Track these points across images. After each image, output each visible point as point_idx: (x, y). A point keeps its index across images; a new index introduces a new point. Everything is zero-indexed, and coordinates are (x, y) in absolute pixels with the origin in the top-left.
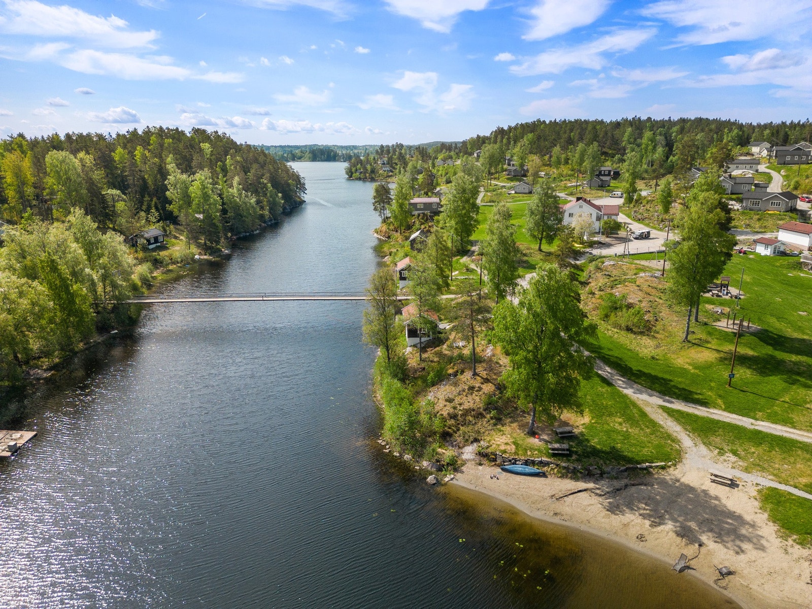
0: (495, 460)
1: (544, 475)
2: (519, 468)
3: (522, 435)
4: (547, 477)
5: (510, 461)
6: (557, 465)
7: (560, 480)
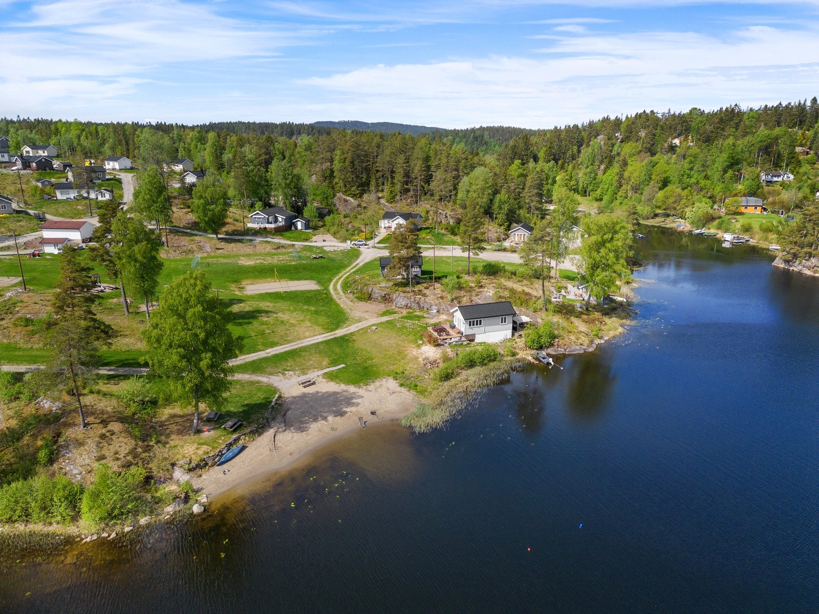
0: (206, 464)
1: (243, 448)
2: (230, 454)
3: (192, 437)
4: (247, 447)
5: (218, 455)
6: (245, 434)
7: (255, 442)
